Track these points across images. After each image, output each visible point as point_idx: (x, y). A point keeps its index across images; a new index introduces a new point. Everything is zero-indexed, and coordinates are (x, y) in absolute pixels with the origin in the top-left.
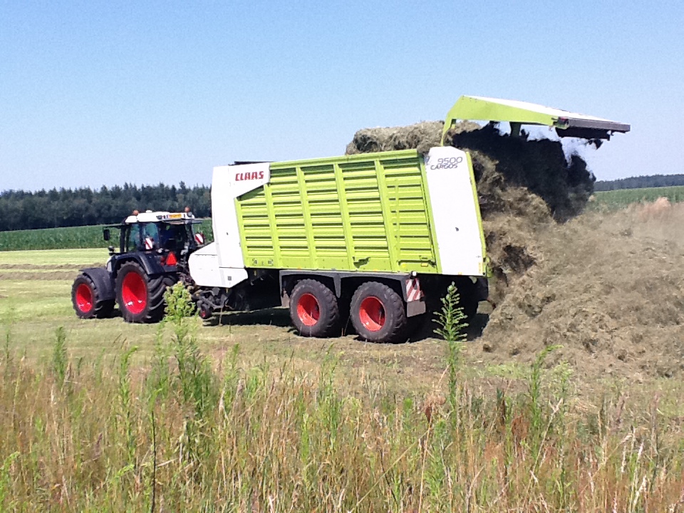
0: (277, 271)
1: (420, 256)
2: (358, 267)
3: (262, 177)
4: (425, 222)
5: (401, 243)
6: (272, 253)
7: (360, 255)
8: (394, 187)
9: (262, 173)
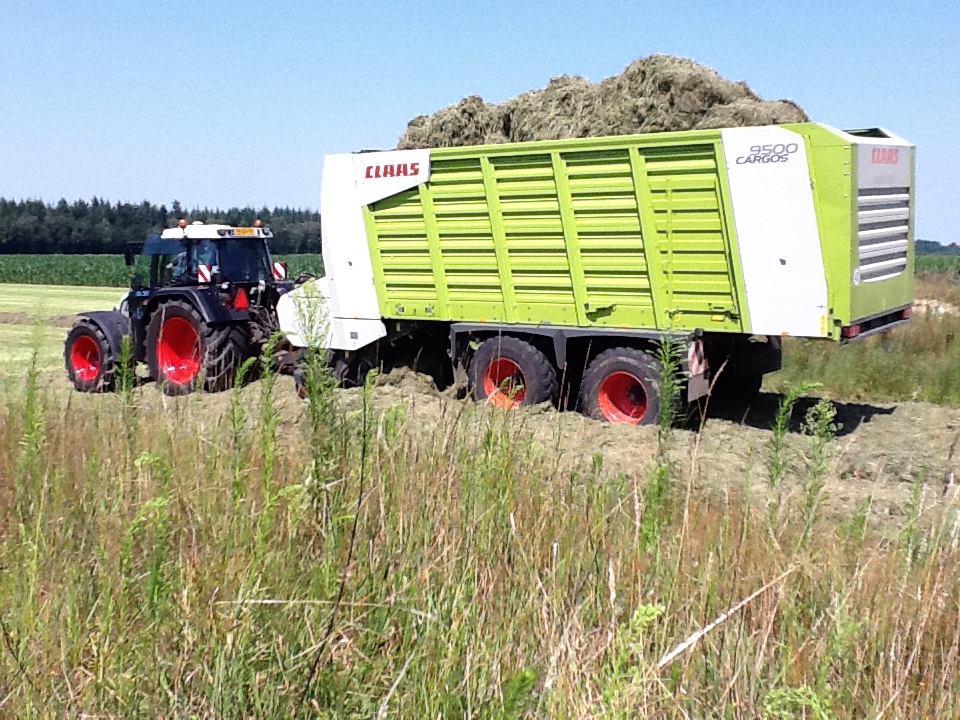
0: (444, 326)
1: (710, 304)
2: (594, 321)
3: (416, 172)
4: (722, 249)
5: (674, 282)
6: (434, 295)
7: (599, 301)
8: (664, 191)
9: (416, 167)
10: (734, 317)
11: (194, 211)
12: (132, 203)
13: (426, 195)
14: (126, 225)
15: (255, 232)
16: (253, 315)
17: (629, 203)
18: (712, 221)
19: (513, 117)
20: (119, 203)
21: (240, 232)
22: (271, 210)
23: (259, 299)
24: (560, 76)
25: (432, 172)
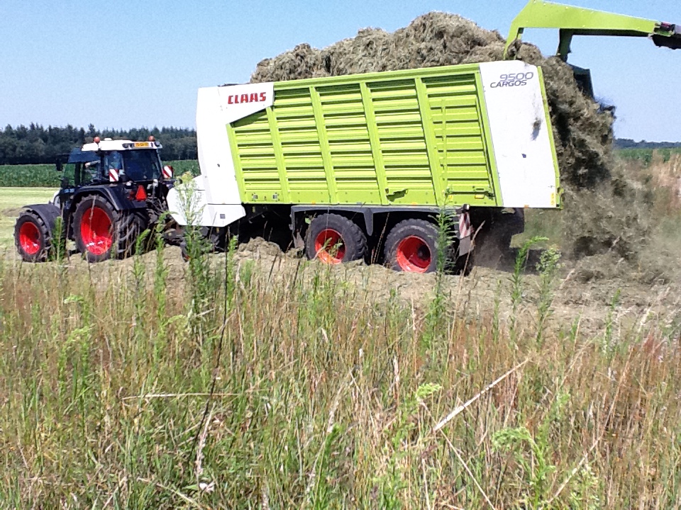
0: (288, 207)
1: (474, 187)
2: (392, 200)
3: (264, 99)
4: (482, 148)
5: (448, 172)
6: (278, 186)
7: (395, 187)
8: (440, 108)
9: (264, 95)
10: (491, 196)
11: (104, 132)
12: (59, 127)
13: (272, 115)
14: (55, 143)
15: (149, 145)
16: (149, 204)
17: (416, 117)
18: (474, 128)
19: (333, 58)
20: (50, 127)
21: (139, 145)
22: (160, 129)
23: (154, 192)
24: (365, 28)
25: (275, 99)
